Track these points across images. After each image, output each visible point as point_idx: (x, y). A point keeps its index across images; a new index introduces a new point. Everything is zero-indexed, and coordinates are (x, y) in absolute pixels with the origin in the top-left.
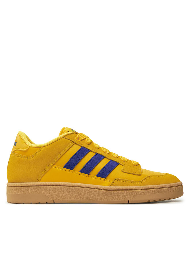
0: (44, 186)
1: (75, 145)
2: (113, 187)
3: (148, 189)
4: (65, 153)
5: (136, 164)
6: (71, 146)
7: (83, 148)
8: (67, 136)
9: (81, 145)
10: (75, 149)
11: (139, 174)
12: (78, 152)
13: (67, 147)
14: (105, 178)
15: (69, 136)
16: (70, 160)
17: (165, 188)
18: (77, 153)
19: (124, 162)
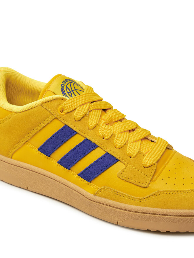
1: (56, 121)
4: (41, 130)
5: (148, 165)
6: (48, 122)
7: (66, 127)
8: (46, 104)
9: (64, 121)
10: (55, 127)
11: (144, 185)
12: (58, 132)
13: (44, 122)
14: (90, 182)
15: (49, 103)
16: (45, 143)
18: (55, 134)
19: (131, 157)
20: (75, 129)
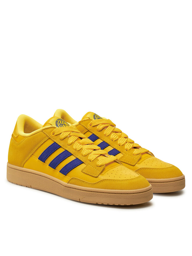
0: (25, 172)
1: (49, 140)
2: (69, 185)
3: (97, 192)
4: (41, 146)
5: (99, 165)
6: (45, 141)
7: (55, 143)
8: (44, 130)
9: (54, 140)
10: (49, 143)
11: (96, 176)
13: (43, 141)
14: (66, 175)
15: (46, 130)
17: (115, 193)
18: (48, 148)
19: (90, 161)
20: (59, 144)
